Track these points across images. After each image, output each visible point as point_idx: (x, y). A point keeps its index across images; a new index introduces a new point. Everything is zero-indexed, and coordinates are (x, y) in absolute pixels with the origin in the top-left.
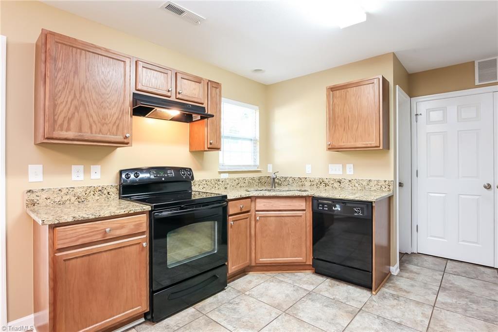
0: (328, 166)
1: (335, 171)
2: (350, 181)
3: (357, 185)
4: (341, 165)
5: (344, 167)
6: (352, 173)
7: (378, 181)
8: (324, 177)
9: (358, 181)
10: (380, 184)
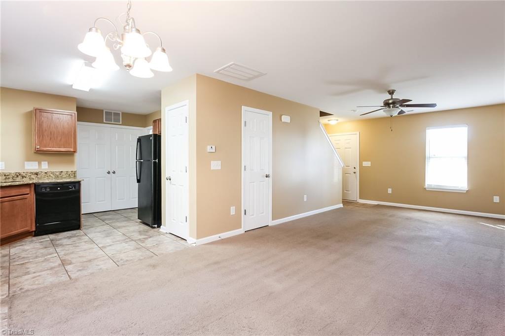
0: (24, 163)
1: (32, 166)
2: (46, 173)
3: (51, 175)
4: (37, 162)
5: (40, 164)
6: (47, 167)
7: (67, 172)
8: (21, 171)
9: (52, 173)
10: (68, 173)
